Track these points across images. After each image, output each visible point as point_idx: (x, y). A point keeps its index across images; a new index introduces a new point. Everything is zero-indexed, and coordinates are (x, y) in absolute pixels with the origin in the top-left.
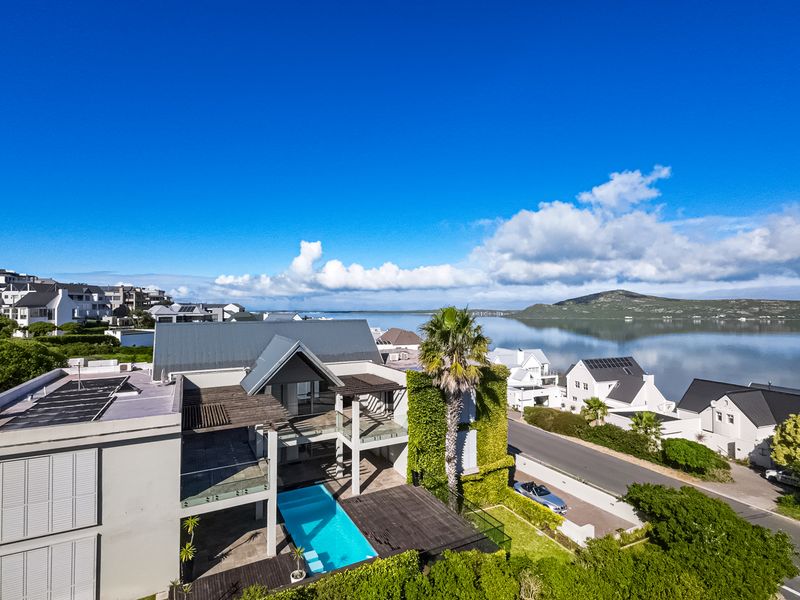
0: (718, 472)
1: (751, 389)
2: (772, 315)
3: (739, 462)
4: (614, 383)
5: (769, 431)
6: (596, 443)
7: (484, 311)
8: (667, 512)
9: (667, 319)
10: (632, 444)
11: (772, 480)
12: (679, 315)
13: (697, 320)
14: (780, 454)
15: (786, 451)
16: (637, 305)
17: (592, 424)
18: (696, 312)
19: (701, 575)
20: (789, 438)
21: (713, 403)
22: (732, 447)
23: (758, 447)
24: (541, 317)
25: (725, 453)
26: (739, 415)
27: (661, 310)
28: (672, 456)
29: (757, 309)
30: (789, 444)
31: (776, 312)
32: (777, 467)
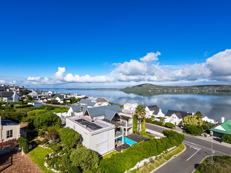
0: (174, 128)
1: (178, 112)
2: (181, 90)
3: (177, 126)
4: (154, 111)
5: (181, 120)
6: (154, 124)
7: (113, 89)
8: (169, 134)
9: (159, 91)
10: (160, 124)
11: (182, 128)
12: (161, 90)
13: (165, 91)
14: (183, 124)
15: (184, 123)
16: (152, 87)
17: (152, 121)
18: (165, 89)
19: (175, 139)
20: (184, 121)
21: (172, 115)
22: (175, 123)
23: (180, 123)
24: (129, 90)
25: (174, 124)
26: (176, 117)
27: (157, 89)
28: (167, 125)
29: (178, 88)
30: (184, 122)
31: (182, 89)
32: (183, 126)
